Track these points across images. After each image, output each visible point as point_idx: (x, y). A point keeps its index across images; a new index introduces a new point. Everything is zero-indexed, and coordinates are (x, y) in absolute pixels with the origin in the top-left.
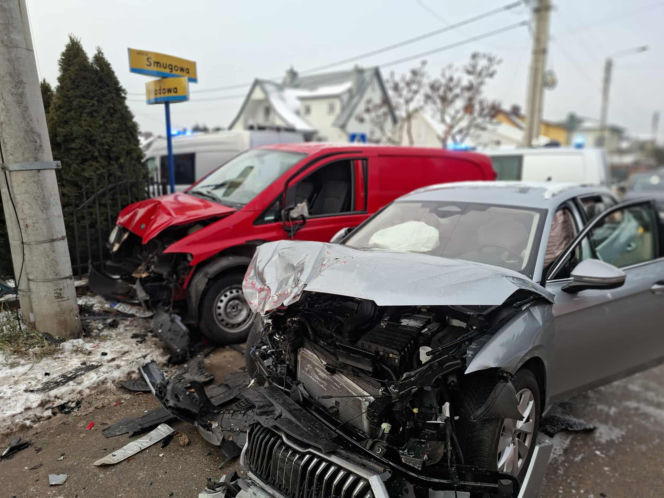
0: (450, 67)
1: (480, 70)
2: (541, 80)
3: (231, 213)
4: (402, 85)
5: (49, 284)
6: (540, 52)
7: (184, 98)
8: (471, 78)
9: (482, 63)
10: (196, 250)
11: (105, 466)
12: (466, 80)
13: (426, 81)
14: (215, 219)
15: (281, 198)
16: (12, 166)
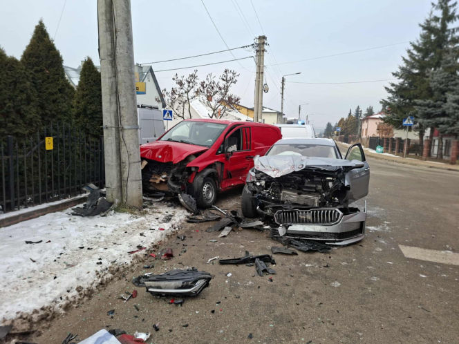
0: (210, 75)
1: (229, 79)
2: (261, 88)
3: (207, 150)
4: (184, 82)
5: (137, 182)
6: (260, 73)
7: (144, 93)
8: (225, 82)
9: (230, 75)
10: (201, 165)
11: (225, 236)
12: (222, 83)
13: (199, 82)
14: (202, 152)
15: (223, 143)
16: (126, 127)
